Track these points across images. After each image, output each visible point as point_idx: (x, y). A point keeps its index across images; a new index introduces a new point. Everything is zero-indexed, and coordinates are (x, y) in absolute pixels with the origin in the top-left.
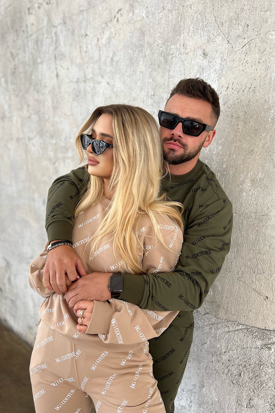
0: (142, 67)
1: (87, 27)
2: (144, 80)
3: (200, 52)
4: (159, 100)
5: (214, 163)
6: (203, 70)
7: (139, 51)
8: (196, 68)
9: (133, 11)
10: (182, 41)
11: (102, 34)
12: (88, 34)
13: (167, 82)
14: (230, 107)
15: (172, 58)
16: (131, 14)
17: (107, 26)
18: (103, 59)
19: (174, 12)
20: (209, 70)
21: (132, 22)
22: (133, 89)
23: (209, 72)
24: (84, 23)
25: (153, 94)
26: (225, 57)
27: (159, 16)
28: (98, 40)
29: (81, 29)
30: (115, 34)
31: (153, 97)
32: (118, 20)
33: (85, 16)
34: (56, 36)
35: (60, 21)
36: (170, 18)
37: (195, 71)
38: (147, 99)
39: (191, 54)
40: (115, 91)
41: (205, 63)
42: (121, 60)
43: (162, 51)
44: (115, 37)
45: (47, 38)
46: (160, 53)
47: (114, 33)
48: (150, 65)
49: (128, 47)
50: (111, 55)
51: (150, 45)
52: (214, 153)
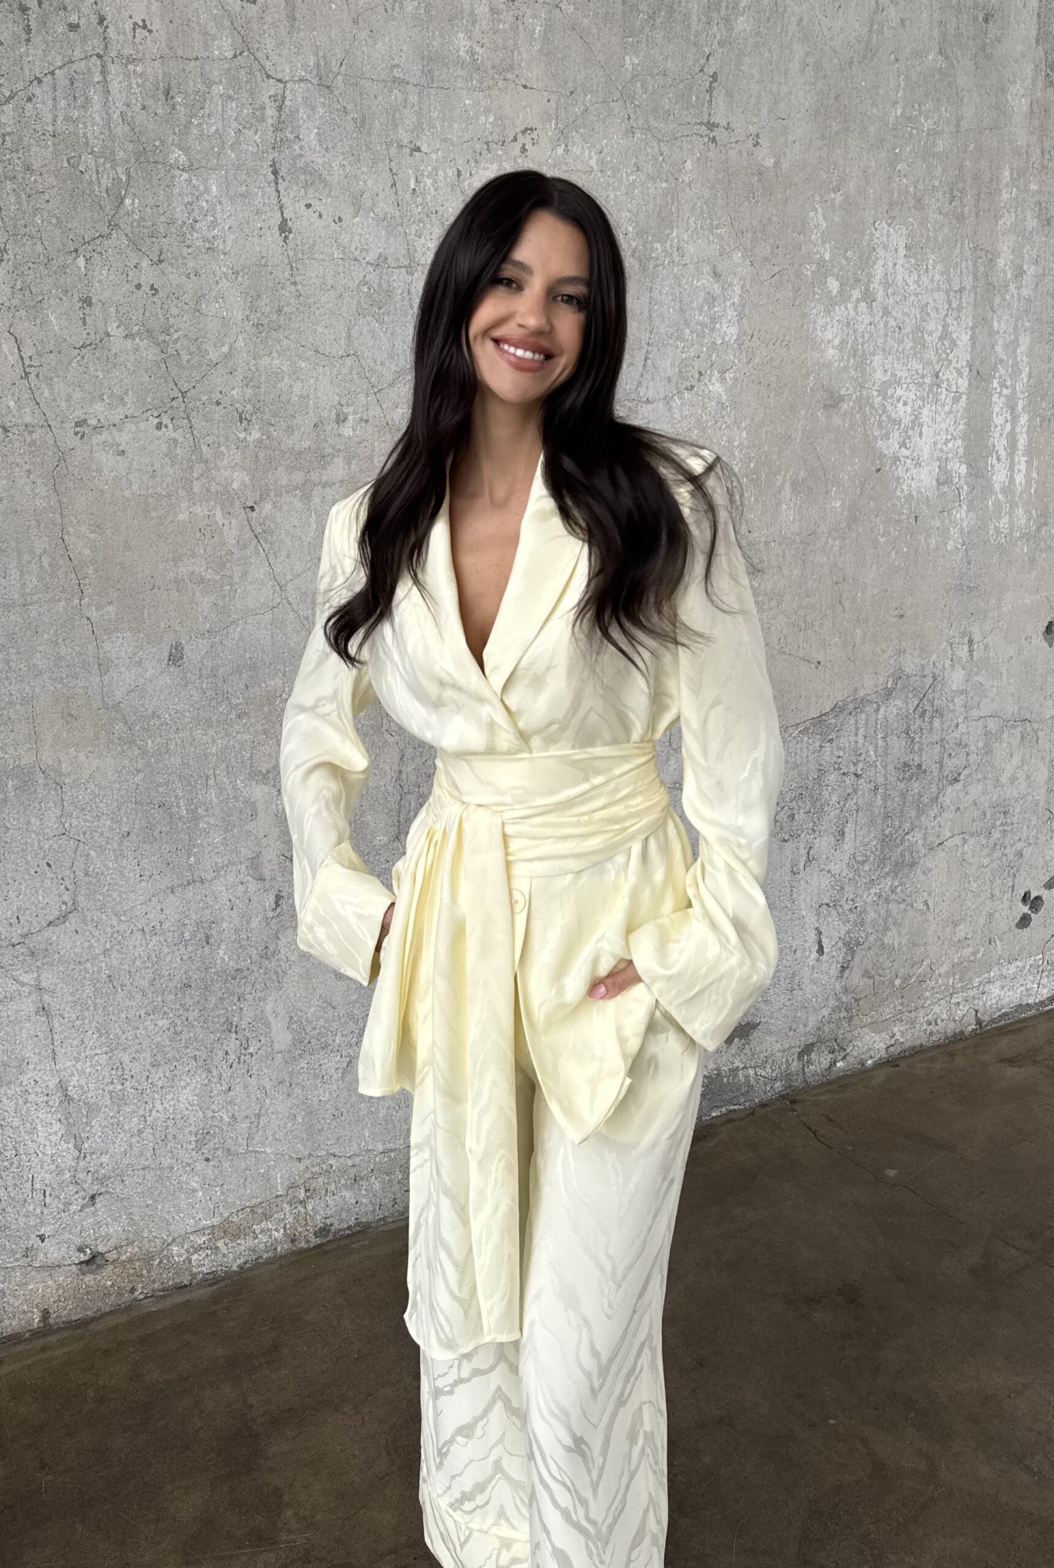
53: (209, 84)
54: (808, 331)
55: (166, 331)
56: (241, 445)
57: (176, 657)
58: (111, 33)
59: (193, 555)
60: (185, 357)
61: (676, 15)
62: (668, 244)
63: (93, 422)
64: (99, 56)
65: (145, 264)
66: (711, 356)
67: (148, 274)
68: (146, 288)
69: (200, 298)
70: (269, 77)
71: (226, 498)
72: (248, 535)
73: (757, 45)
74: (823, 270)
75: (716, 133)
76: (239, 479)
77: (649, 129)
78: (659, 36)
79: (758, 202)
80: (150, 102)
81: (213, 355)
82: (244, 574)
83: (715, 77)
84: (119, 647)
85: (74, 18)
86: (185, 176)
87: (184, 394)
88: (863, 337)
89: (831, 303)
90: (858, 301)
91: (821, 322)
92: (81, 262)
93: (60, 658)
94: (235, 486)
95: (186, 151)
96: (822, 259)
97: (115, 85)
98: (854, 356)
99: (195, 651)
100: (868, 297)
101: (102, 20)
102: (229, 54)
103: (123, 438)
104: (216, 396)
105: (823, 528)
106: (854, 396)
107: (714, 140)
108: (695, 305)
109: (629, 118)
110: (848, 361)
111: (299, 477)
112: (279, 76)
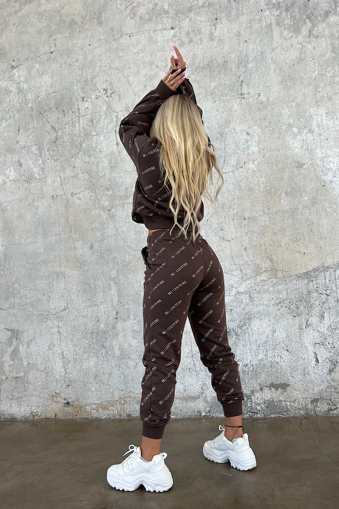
3: (244, 133)
5: (261, 188)
6: (248, 141)
8: (243, 140)
10: (232, 127)
14: (267, 159)
15: (226, 135)
19: (225, 113)
23: (251, 142)
26: (260, 135)
36: (223, 115)
39: (239, 133)
41: (249, 138)
45: (105, 118)
46: (217, 132)
52: (261, 182)
53: (101, 116)
54: (286, 145)
55: (91, 171)
56: (107, 195)
57: (91, 247)
58: (81, 111)
59: (96, 222)
60: (94, 176)
61: (228, 69)
62: (230, 129)
63: (74, 193)
64: (78, 116)
65: (86, 157)
66: (248, 157)
67: (87, 159)
68: (87, 162)
69: (98, 163)
70: (114, 112)
71: (103, 208)
72: (109, 217)
73: (257, 69)
74: (290, 126)
75: (244, 96)
76: (106, 203)
77: (221, 100)
78: (222, 76)
79: (261, 111)
80: (88, 123)
81: (101, 175)
82: (108, 227)
83: (242, 81)
84: (79, 244)
85: (73, 110)
86: (95, 137)
87: (94, 185)
88: (310, 144)
89: (295, 136)
90: (307, 133)
91: (291, 142)
92: (73, 159)
93: (66, 247)
94: (106, 205)
95: (96, 132)
96: (289, 123)
97: (81, 121)
98: (308, 150)
99: (96, 245)
100: (311, 131)
101: (79, 109)
102: (106, 109)
103: (80, 196)
104: (101, 184)
105: (300, 207)
106: (309, 163)
107: (244, 98)
108: (241, 143)
109: (214, 98)
110: (305, 152)
111: (121, 202)
112: (117, 111)
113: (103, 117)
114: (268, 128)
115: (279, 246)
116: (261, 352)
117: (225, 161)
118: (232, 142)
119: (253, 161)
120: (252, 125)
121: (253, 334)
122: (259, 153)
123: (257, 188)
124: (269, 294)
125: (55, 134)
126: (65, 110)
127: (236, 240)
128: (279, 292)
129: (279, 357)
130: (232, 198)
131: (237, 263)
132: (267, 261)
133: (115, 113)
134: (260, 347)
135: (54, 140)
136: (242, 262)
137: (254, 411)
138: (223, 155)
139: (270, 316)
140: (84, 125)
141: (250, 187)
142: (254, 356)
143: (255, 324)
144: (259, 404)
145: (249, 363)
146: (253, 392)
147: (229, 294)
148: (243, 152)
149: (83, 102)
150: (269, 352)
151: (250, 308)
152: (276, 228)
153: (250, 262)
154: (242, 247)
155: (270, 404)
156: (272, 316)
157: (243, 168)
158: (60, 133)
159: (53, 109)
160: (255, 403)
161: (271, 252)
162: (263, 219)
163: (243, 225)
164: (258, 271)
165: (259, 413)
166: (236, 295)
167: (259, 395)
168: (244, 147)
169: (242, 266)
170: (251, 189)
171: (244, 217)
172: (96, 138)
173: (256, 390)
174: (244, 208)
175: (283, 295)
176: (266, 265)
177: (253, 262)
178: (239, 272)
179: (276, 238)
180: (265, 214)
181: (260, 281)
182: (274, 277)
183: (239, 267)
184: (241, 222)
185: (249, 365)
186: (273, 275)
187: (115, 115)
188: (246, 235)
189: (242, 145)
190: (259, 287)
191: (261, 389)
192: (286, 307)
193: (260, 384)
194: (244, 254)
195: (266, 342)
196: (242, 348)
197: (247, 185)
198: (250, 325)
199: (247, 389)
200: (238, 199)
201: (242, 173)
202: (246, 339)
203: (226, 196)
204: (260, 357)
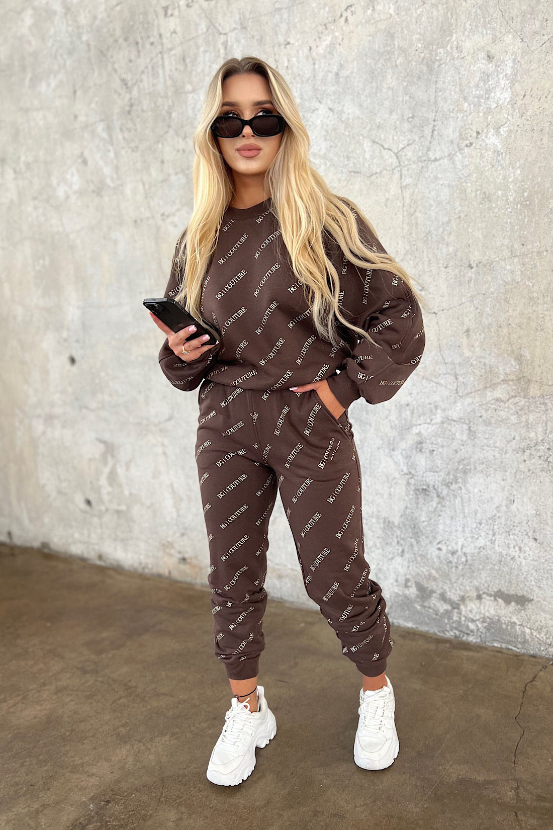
0: (391, 80)
1: (288, 31)
2: (396, 99)
3: (482, 55)
4: (421, 122)
5: (510, 194)
6: (488, 76)
7: (385, 60)
8: (478, 75)
9: (373, 7)
10: (455, 43)
11: (318, 40)
12: (292, 41)
13: (434, 97)
14: (529, 119)
15: (441, 65)
16: (369, 12)
17: (326, 28)
18: (320, 76)
19: (440, 7)
20: (497, 76)
21: (372, 21)
22: (376, 112)
23: (496, 79)
24: (284, 27)
25: (411, 115)
26: (519, 59)
27: (416, 12)
28: (310, 48)
29: (276, 34)
30: (343, 39)
31: (412, 119)
32: (346, 20)
33: (285, 16)
34: (226, 48)
35: (234, 26)
36: (435, 13)
37: (477, 79)
38: (400, 123)
39: (469, 58)
40: (343, 119)
41: (491, 67)
42: (354, 74)
43: (424, 57)
44: (341, 43)
45: (205, 52)
46: (420, 60)
47: (341, 38)
48: (405, 77)
49: (366, 55)
50: (335, 69)
51: (403, 50)
52: (510, 180)
113: (202, 49)
114: (538, 37)
115: (539, 329)
116: (483, 534)
117: (436, 133)
118: (453, 81)
119: (497, 129)
120: (501, 32)
121: (469, 500)
122: (513, 107)
123: (502, 196)
124: (508, 428)
125: (128, 96)
126: (139, 40)
127: (450, 311)
128: (528, 426)
129: (517, 548)
130: (446, 219)
131: (449, 360)
132: (510, 361)
133: (222, 36)
134: (483, 525)
135: (127, 108)
136: (458, 360)
137: (464, 629)
138: (432, 116)
139: (506, 471)
140: (171, 71)
141: (484, 193)
142: (470, 539)
143: (476, 483)
144: (473, 621)
145: (459, 550)
146: (463, 599)
147: (429, 421)
148: (474, 106)
149: (167, 19)
150: (497, 537)
151: (467, 452)
152: (536, 288)
153: (476, 360)
154: (460, 328)
155: (493, 625)
156: (509, 471)
157: (472, 147)
158: (135, 92)
159: (121, 41)
160: (466, 617)
161: (519, 341)
162: (508, 267)
163: (467, 279)
164: (489, 381)
165: (472, 634)
166: (443, 423)
167: (474, 607)
168: (478, 93)
169: (457, 367)
170: (487, 198)
171: (469, 261)
172: (193, 97)
173: (469, 597)
174: (471, 241)
175: (536, 434)
176: (508, 367)
177: (483, 360)
178: (451, 379)
179: (534, 311)
180: (513, 255)
181: (492, 402)
182: (522, 394)
183: (452, 369)
184: (462, 273)
185: (459, 553)
186: (520, 391)
187: (222, 41)
188: (472, 301)
189: (474, 90)
190: (489, 412)
191: (479, 597)
192: (540, 457)
193: (477, 589)
194: (465, 341)
195: (493, 518)
196: (448, 522)
197: (479, 188)
198: (465, 482)
199: (453, 591)
200: (458, 220)
201: (470, 160)
202: (457, 508)
203: (433, 215)
204: (481, 542)
